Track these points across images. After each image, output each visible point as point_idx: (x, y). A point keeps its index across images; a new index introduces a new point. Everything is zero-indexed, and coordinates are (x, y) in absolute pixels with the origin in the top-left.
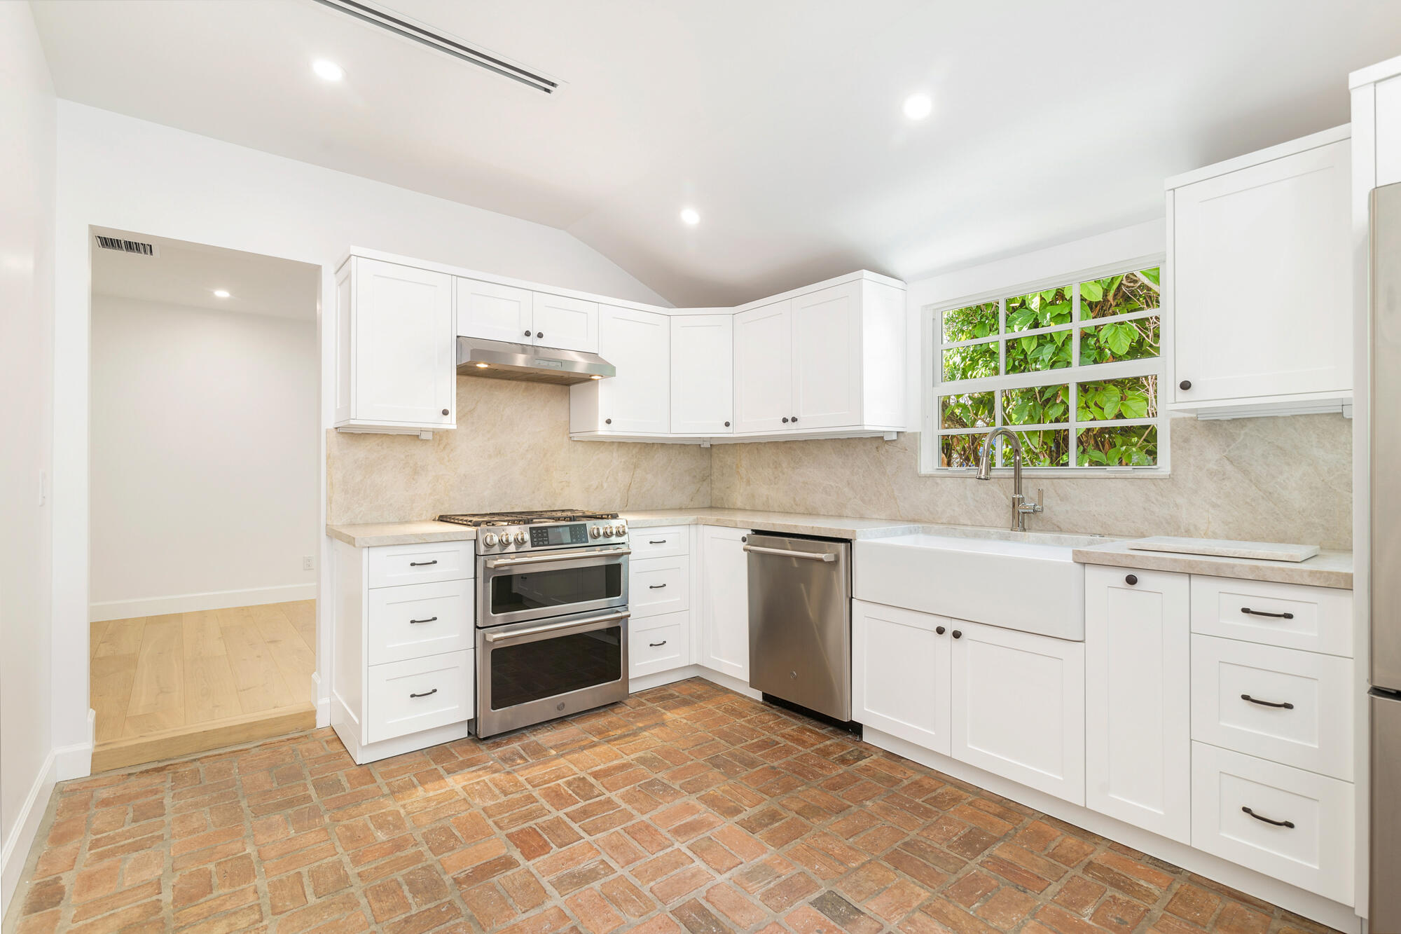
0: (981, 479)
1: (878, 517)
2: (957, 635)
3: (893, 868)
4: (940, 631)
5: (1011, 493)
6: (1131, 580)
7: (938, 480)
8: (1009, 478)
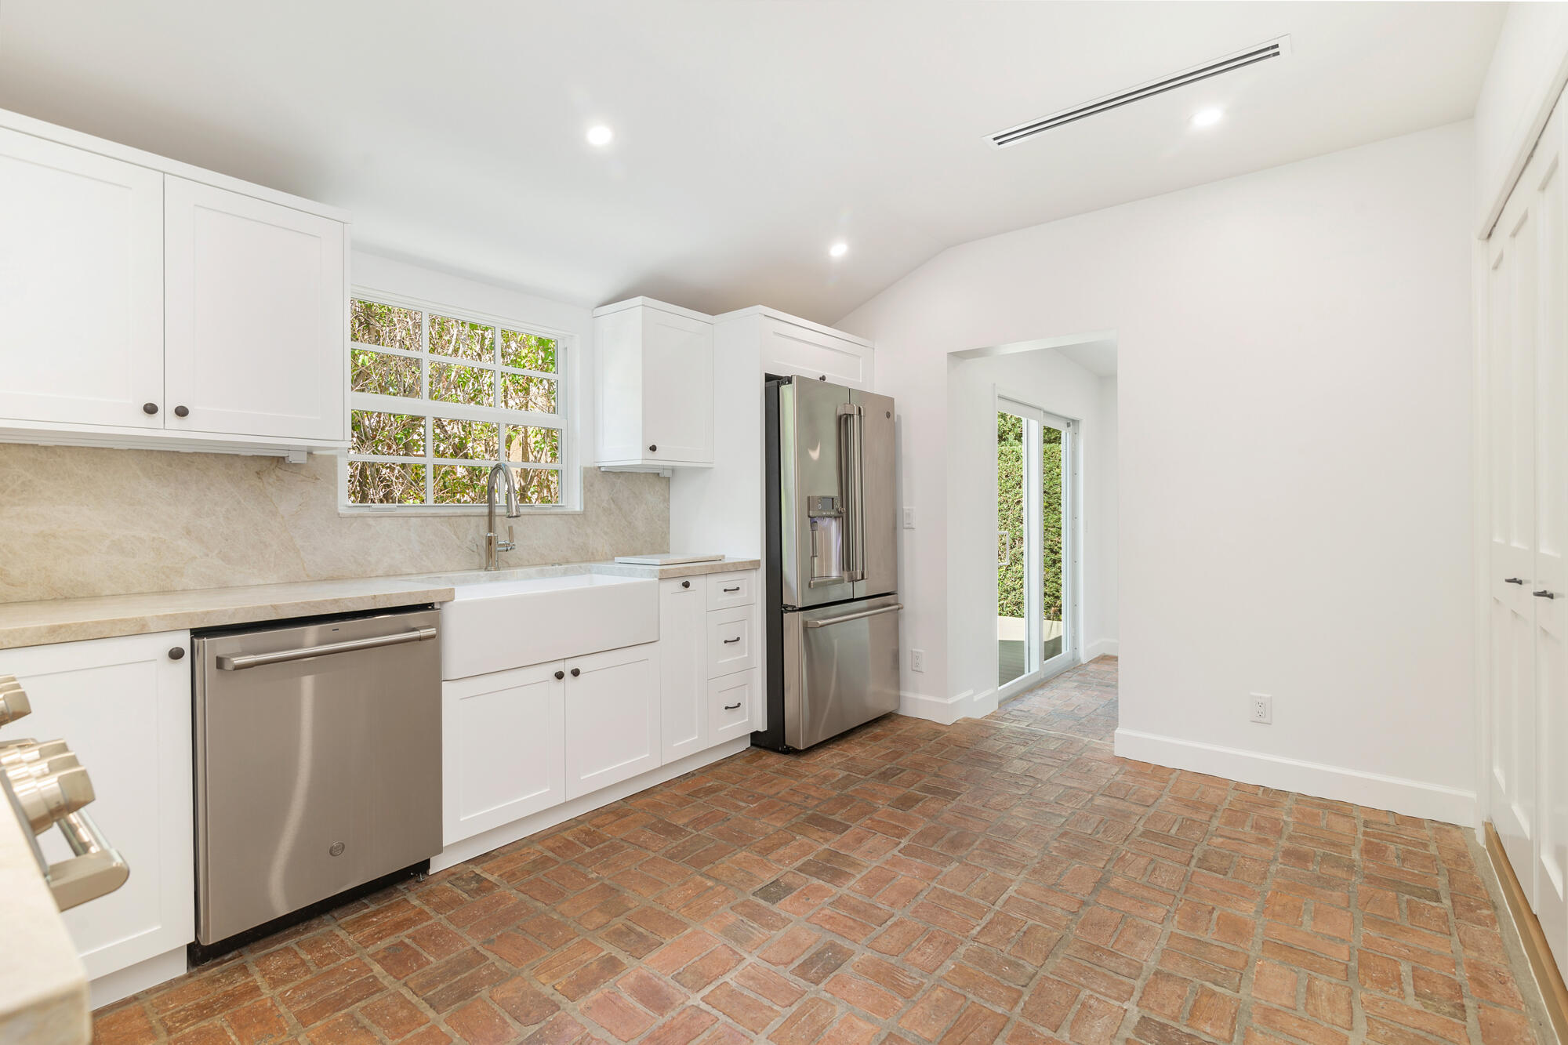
0: (512, 517)
1: (262, 582)
2: (576, 673)
3: (712, 865)
4: (560, 676)
5: (484, 531)
6: (686, 585)
7: (371, 521)
8: (460, 516)
